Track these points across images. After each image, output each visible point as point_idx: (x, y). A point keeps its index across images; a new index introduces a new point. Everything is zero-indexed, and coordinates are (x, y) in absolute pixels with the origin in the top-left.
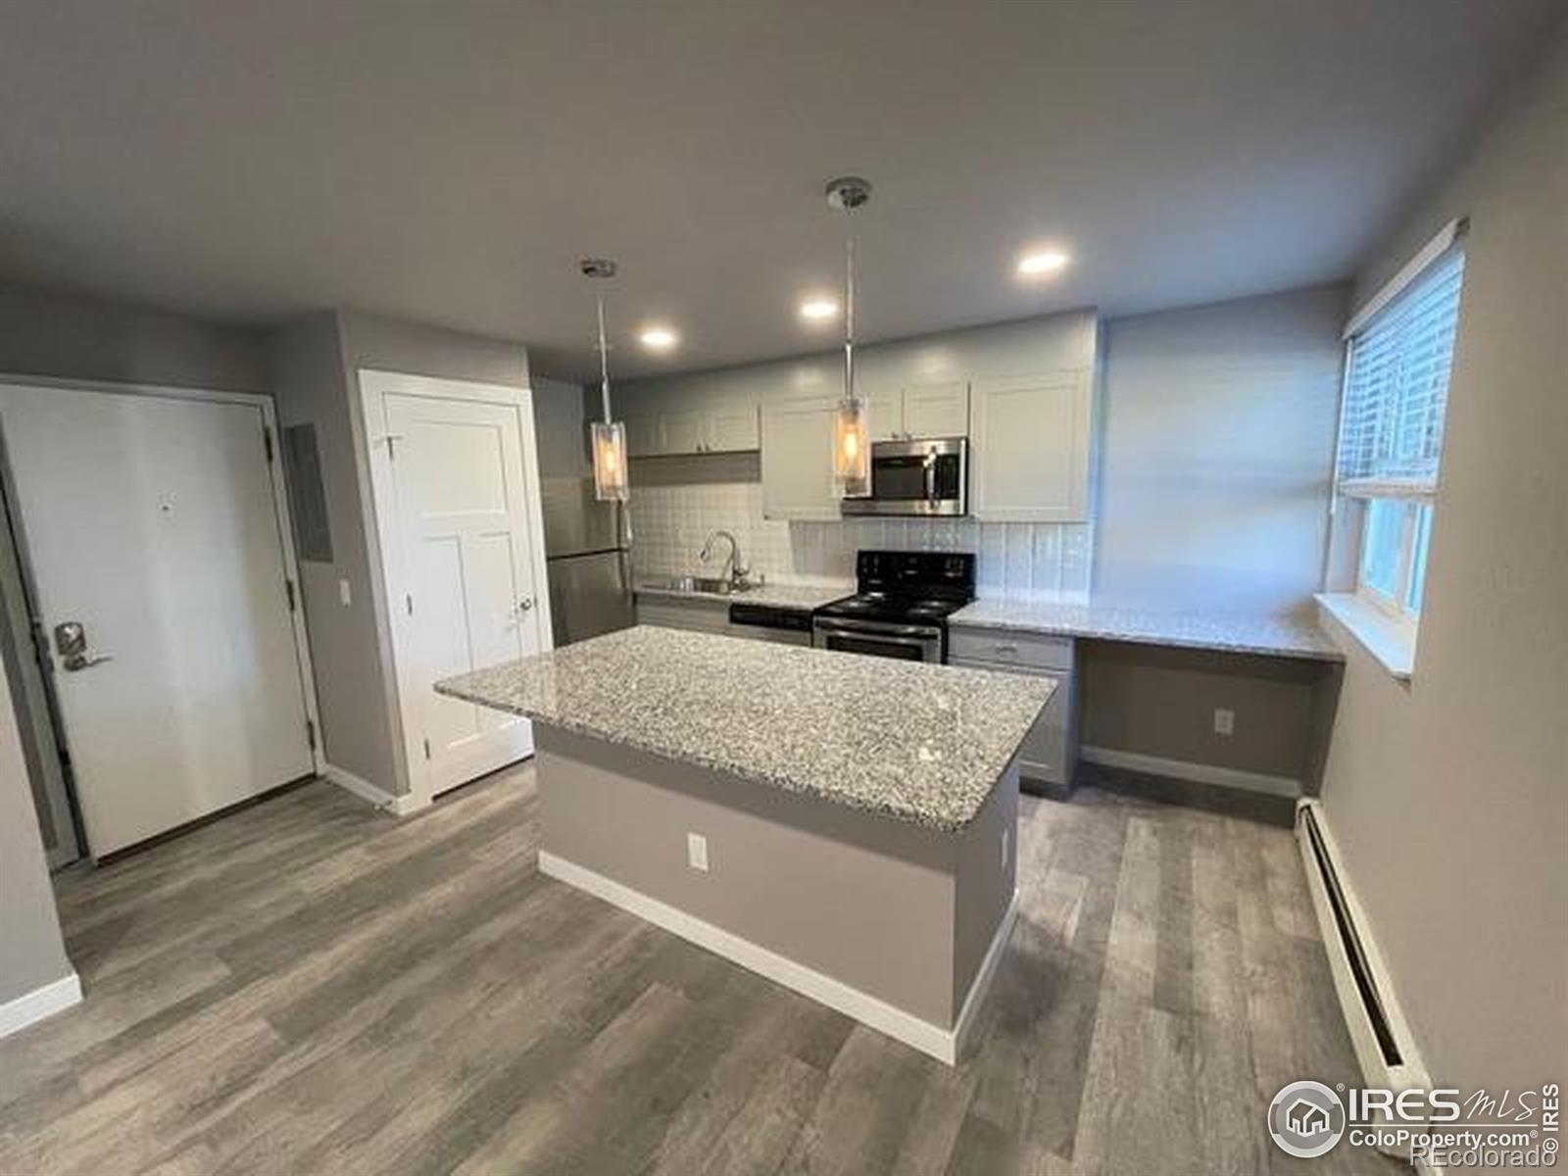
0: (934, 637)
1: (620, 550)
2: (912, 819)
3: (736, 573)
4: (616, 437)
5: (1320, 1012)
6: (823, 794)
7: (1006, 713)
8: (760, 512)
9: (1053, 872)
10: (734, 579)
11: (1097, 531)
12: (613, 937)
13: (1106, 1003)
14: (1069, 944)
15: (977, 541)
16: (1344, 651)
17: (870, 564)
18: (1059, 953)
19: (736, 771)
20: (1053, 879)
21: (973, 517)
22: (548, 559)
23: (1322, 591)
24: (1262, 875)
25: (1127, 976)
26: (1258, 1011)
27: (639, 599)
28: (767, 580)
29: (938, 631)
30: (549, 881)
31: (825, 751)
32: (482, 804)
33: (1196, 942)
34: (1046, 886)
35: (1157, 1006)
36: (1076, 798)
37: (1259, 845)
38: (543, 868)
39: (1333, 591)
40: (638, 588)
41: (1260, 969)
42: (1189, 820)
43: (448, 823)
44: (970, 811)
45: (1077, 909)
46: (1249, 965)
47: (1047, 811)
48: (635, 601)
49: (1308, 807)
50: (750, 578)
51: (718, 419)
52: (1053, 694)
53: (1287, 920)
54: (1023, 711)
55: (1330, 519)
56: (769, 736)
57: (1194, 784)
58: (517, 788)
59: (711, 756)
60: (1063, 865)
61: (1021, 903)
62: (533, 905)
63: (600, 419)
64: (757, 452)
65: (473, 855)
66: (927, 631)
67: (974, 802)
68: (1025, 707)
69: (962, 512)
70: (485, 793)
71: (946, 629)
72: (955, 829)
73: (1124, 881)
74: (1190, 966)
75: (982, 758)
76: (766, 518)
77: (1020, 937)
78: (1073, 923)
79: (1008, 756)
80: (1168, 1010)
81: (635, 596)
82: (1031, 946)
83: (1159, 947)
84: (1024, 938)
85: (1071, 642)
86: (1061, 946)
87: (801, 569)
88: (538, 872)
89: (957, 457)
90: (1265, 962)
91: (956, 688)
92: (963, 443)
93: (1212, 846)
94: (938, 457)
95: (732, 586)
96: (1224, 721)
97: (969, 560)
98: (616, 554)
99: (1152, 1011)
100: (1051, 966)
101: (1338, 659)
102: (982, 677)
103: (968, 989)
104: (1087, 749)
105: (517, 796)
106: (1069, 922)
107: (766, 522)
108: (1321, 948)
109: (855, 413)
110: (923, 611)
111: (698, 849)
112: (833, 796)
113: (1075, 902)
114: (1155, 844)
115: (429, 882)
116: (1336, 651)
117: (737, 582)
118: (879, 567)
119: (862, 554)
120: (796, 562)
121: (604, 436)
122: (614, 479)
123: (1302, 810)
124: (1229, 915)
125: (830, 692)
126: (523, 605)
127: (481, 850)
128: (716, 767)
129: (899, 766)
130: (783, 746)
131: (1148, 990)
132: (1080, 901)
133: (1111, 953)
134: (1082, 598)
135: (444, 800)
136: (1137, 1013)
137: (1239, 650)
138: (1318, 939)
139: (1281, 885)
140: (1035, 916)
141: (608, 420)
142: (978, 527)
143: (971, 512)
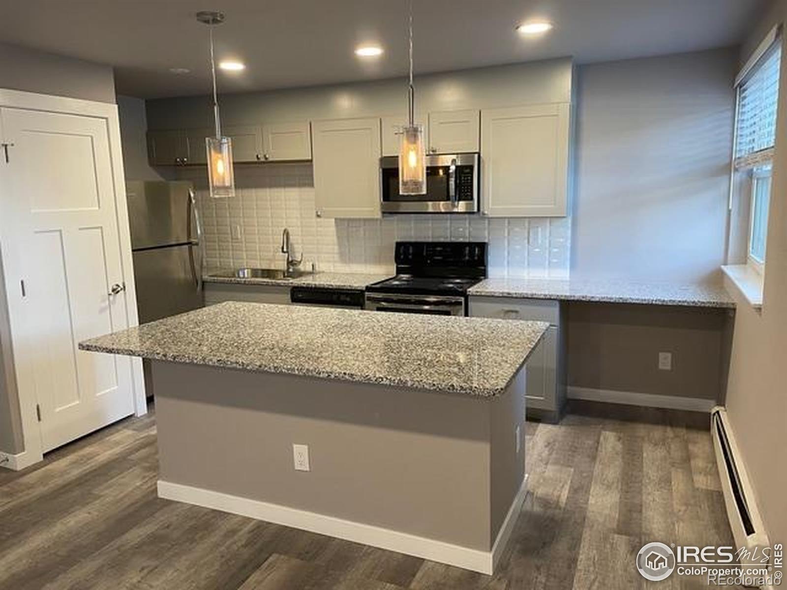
0: (460, 303)
1: (189, 243)
2: (468, 391)
3: (290, 263)
4: (225, 149)
5: (717, 527)
6: (409, 384)
7: (517, 340)
8: (314, 212)
9: (549, 467)
10: (288, 268)
11: (574, 224)
12: (233, 532)
13: (587, 535)
14: (563, 505)
15: (486, 233)
16: (735, 301)
17: (406, 253)
18: (557, 511)
19: (347, 377)
20: (551, 471)
21: (484, 214)
22: (133, 251)
23: (725, 264)
24: (687, 459)
25: (601, 520)
26: (681, 530)
27: (206, 285)
28: (317, 269)
29: (462, 299)
30: (168, 503)
31: (404, 363)
32: (90, 457)
33: (644, 497)
34: (546, 474)
35: (618, 533)
36: (565, 420)
37: (686, 442)
38: (161, 495)
39: (732, 264)
40: (206, 277)
41: (683, 508)
42: (641, 430)
43: (62, 473)
44: (503, 384)
45: (567, 487)
46: (676, 507)
47: (544, 432)
48: (203, 288)
49: (718, 412)
50: (301, 267)
51: (272, 133)
52: (547, 330)
53: (702, 482)
54: (528, 338)
55: (729, 211)
56: (363, 358)
57: (646, 408)
58: (117, 443)
59: (328, 369)
60: (556, 462)
61: (529, 486)
62: (162, 518)
63: (213, 135)
64: (311, 161)
65: (96, 492)
66: (453, 299)
67: (504, 380)
68: (529, 336)
69: (476, 210)
70: (88, 450)
71: (466, 297)
72: (494, 394)
73: (598, 468)
74: (641, 511)
75: (506, 362)
76: (318, 216)
77: (530, 504)
78: (565, 494)
79: (522, 360)
80: (626, 534)
81: (203, 283)
82: (537, 509)
83: (620, 502)
84: (533, 505)
85: (557, 303)
86: (557, 506)
87: (345, 257)
88: (157, 498)
89: (471, 168)
90: (686, 505)
91: (482, 329)
92: (476, 156)
93: (656, 445)
94: (457, 167)
95: (288, 274)
96: (665, 361)
97: (483, 246)
98: (186, 247)
99: (616, 536)
100: (552, 519)
101: (732, 306)
102: (499, 322)
103: (500, 527)
104: (570, 389)
105: (117, 450)
106: (562, 494)
107: (319, 220)
108: (720, 495)
109: (415, 136)
110: (451, 285)
111: (301, 457)
112: (417, 383)
113: (566, 482)
114: (619, 446)
115: (65, 511)
116: (730, 301)
117: (291, 270)
118: (413, 254)
119: (399, 245)
120: (341, 254)
121: (215, 148)
122: (224, 182)
123: (714, 414)
124: (667, 481)
125: (395, 334)
126: (113, 290)
127: (101, 488)
128: (333, 376)
129: (454, 367)
130: (375, 362)
131: (615, 525)
132: (569, 482)
133: (590, 508)
134: (564, 274)
135: (53, 456)
136: (606, 538)
137: (670, 304)
138: (720, 490)
139: (699, 463)
140: (540, 492)
141: (218, 136)
142: (487, 222)
143: (481, 210)
